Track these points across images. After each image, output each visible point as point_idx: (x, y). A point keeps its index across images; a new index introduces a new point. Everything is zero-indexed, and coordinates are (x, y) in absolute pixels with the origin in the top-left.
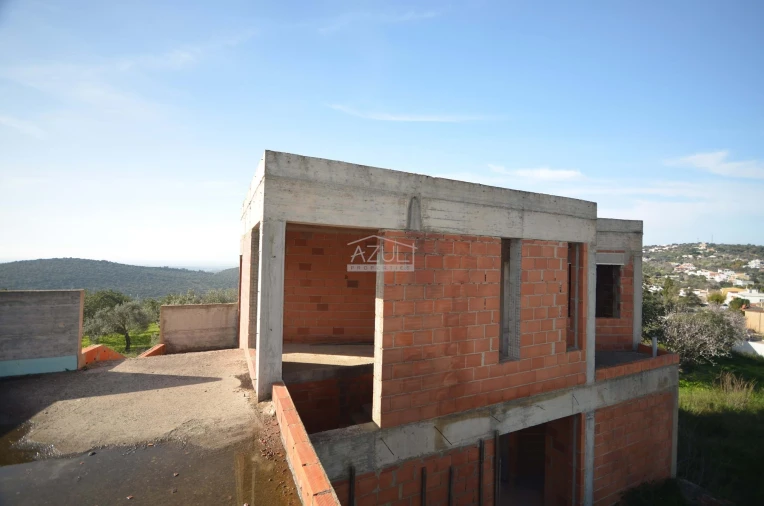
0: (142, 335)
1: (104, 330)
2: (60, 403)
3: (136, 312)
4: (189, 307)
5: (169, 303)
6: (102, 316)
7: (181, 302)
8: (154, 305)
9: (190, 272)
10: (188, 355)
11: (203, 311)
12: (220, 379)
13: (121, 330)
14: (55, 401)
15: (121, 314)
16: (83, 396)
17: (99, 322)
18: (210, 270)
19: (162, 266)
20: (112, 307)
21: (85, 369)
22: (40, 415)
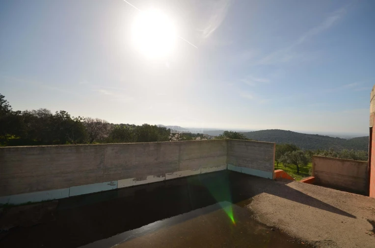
0: (305, 167)
1: (288, 161)
2: (264, 193)
3: (302, 155)
4: (330, 159)
5: (318, 154)
6: (287, 155)
7: (325, 154)
8: (311, 153)
9: (331, 138)
10: (329, 190)
11: (339, 163)
12: (355, 217)
13: (295, 163)
14: (262, 192)
15: (295, 155)
16: (273, 194)
17: (286, 157)
18: (344, 138)
19: (315, 134)
20: (291, 151)
21: (276, 180)
22: (256, 196)
